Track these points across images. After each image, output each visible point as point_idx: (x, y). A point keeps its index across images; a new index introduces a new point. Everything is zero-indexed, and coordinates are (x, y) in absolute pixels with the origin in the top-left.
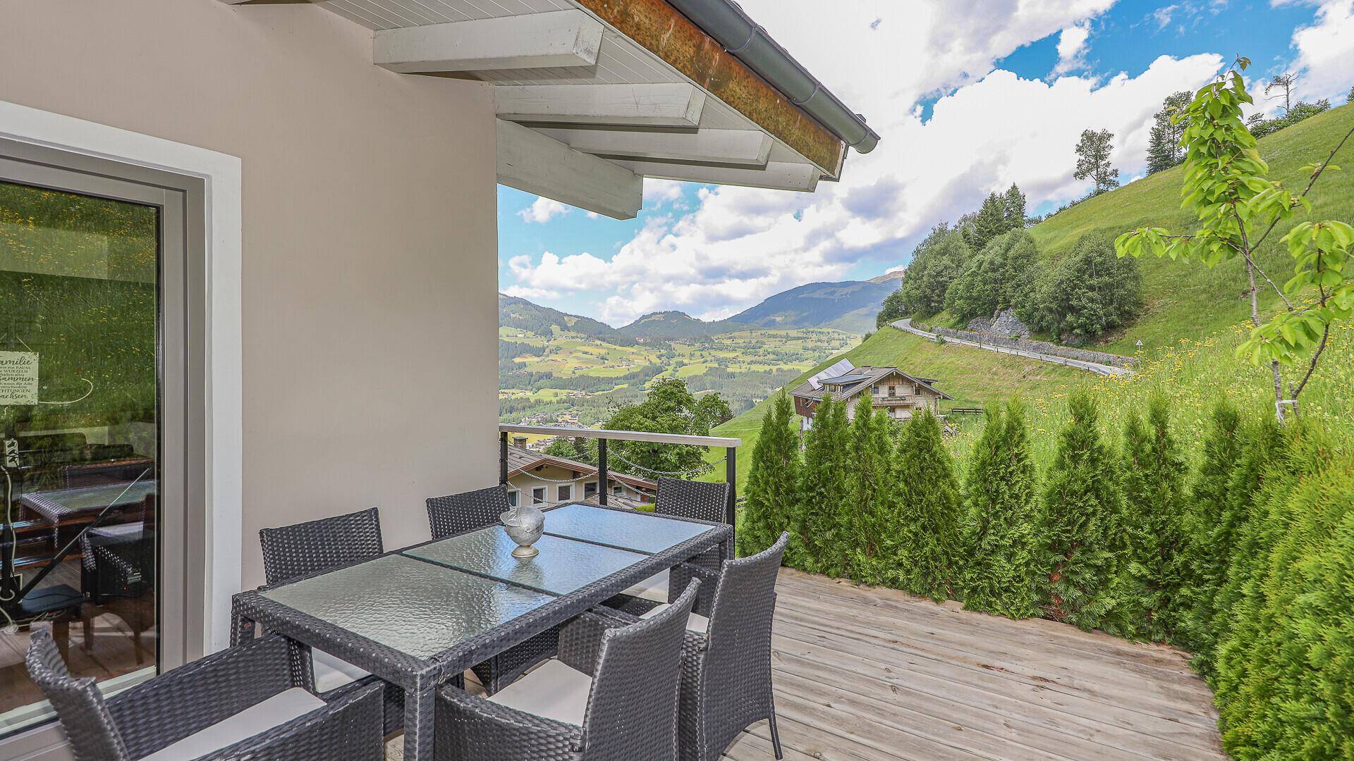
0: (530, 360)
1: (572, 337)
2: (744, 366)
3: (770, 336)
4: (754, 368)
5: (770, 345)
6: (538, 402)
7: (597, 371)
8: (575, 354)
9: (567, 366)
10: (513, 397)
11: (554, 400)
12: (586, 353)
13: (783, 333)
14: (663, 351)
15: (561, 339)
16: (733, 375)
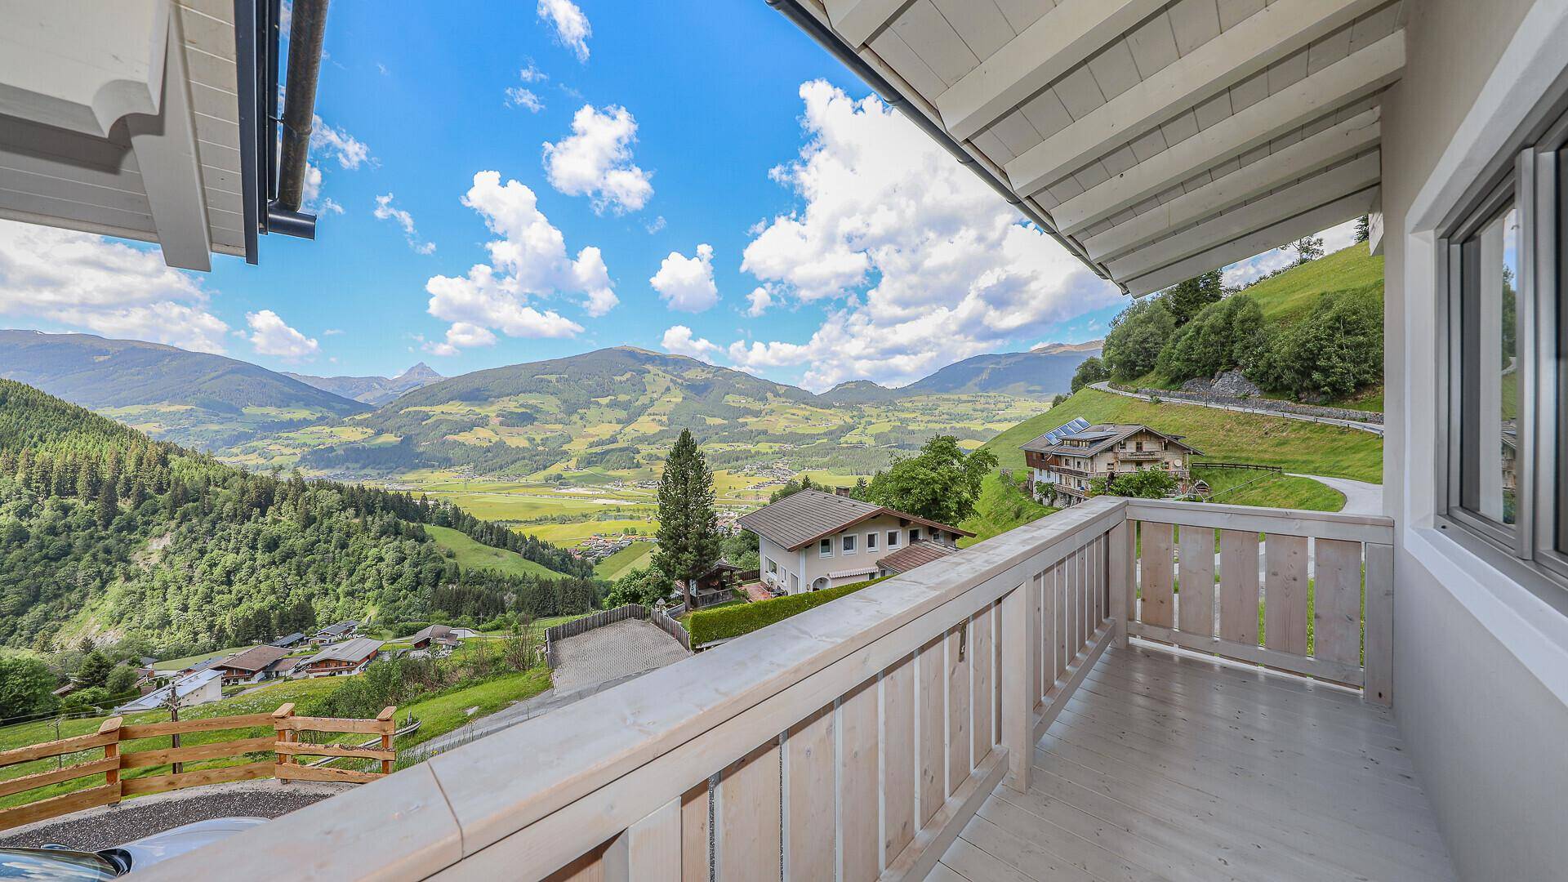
0: (750, 420)
1: (783, 402)
2: (922, 424)
3: (944, 400)
4: (931, 425)
5: (944, 407)
6: (758, 453)
7: (803, 429)
8: (785, 416)
9: (780, 425)
10: (738, 449)
11: (770, 451)
12: (794, 414)
13: (956, 397)
14: (855, 413)
15: (774, 403)
16: (913, 432)
